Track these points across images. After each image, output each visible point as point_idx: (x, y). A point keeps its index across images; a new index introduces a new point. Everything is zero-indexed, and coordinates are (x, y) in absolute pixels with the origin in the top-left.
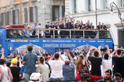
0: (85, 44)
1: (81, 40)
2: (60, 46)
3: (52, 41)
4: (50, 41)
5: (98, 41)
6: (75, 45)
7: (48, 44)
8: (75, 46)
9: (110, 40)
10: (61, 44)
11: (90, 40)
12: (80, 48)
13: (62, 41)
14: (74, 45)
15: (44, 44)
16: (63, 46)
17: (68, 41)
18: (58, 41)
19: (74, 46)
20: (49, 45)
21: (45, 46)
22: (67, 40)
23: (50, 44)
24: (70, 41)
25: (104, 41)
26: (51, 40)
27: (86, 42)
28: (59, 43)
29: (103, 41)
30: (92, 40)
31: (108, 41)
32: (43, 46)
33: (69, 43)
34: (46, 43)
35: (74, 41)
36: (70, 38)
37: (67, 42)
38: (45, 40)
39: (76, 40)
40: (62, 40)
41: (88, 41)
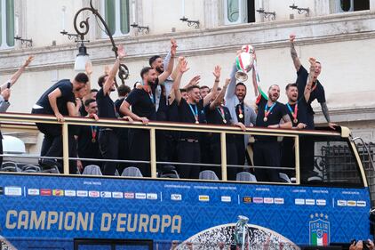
0: (229, 214)
1: (209, 193)
2: (97, 223)
3: (54, 192)
4: (46, 192)
6: (179, 217)
7: (34, 213)
8: (178, 228)
9: (356, 198)
10: (104, 215)
11: (258, 194)
12: (204, 239)
13: (108, 194)
14: (174, 223)
15: (14, 213)
16: (114, 223)
17: (140, 196)
18: (91, 194)
19: (174, 228)
20: (38, 215)
21: (20, 223)
22: (135, 191)
23: (43, 213)
24: (154, 196)
25: (329, 202)
26: (51, 187)
27: (234, 202)
28: (96, 206)
29: (322, 202)
30: (266, 195)
31: (347, 198)
32: (8, 226)
33: (148, 207)
34: (25, 203)
35: (174, 197)
36: (154, 175)
37: (135, 200)
38: (18, 185)
39: (182, 192)
40: (112, 190)
41: (248, 199)
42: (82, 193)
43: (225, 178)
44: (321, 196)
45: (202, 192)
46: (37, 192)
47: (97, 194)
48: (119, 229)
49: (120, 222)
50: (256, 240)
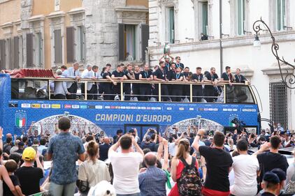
0: (193, 115)
1: (184, 107)
2: (135, 118)
4: (113, 107)
5: (224, 110)
6: (170, 116)
7: (107, 115)
8: (170, 120)
9: (251, 108)
10: (138, 115)
11: (206, 107)
12: (181, 124)
13: (139, 108)
14: (169, 118)
15: (99, 115)
16: (142, 119)
17: (153, 108)
18: (132, 108)
19: (168, 120)
20: (109, 116)
21: (102, 119)
22: (151, 106)
23: (112, 115)
24: (160, 108)
25: (239, 110)
26: (115, 106)
27: (195, 110)
28: (135, 113)
29: (235, 110)
30: (210, 107)
31: (247, 108)
32: (96, 119)
33: (157, 113)
34: (104, 111)
35: (168, 109)
36: (160, 101)
37: (151, 110)
38: (101, 105)
39: (172, 107)
40: (141, 106)
41: (201, 109)
42: (127, 108)
43: (191, 101)
44: (235, 108)
45: (181, 107)
46: (109, 107)
47: (135, 108)
48: (144, 121)
49: (144, 118)
50: (205, 124)
